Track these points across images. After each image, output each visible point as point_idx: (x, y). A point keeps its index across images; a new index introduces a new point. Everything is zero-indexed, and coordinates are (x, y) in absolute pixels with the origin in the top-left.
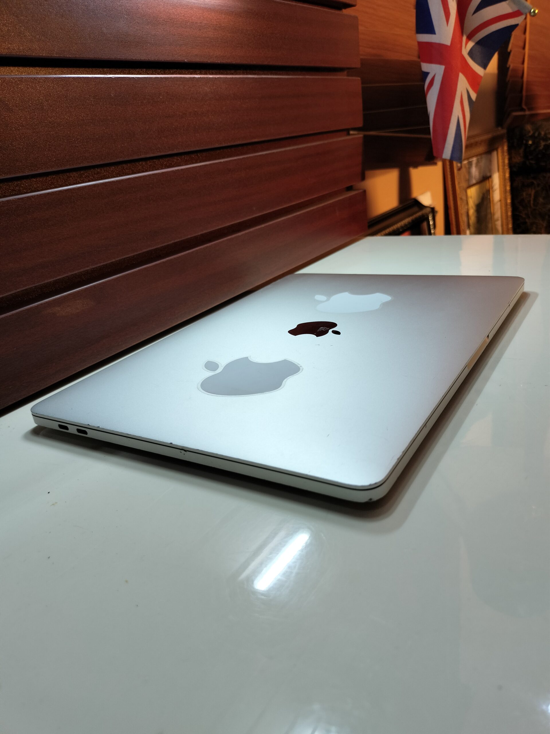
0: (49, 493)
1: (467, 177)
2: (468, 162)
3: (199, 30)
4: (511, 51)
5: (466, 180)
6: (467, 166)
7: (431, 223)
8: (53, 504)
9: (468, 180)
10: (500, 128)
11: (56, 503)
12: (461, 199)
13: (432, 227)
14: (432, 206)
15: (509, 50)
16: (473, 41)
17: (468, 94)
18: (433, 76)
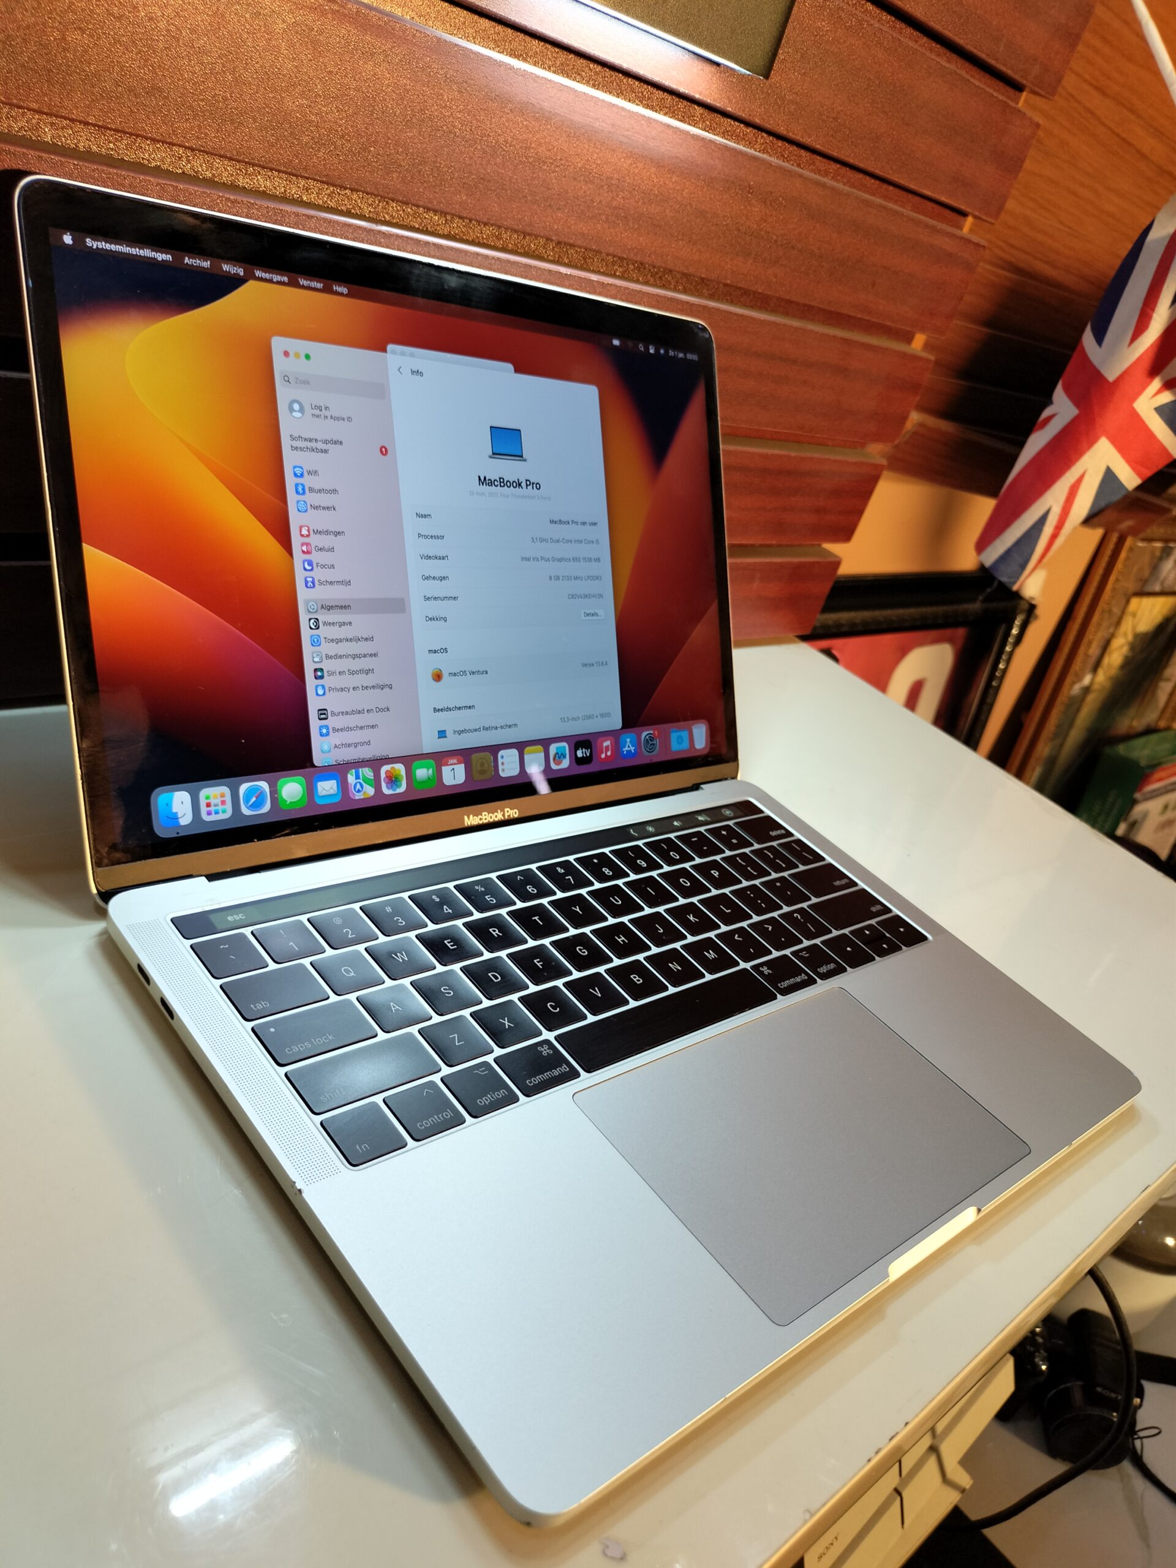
1: (1146, 573)
2: (1163, 547)
5: (1141, 580)
6: (1158, 554)
7: (1015, 631)
9: (1145, 582)
13: (1011, 640)
14: (1033, 602)
17: (1109, 476)
18: (1053, 413)
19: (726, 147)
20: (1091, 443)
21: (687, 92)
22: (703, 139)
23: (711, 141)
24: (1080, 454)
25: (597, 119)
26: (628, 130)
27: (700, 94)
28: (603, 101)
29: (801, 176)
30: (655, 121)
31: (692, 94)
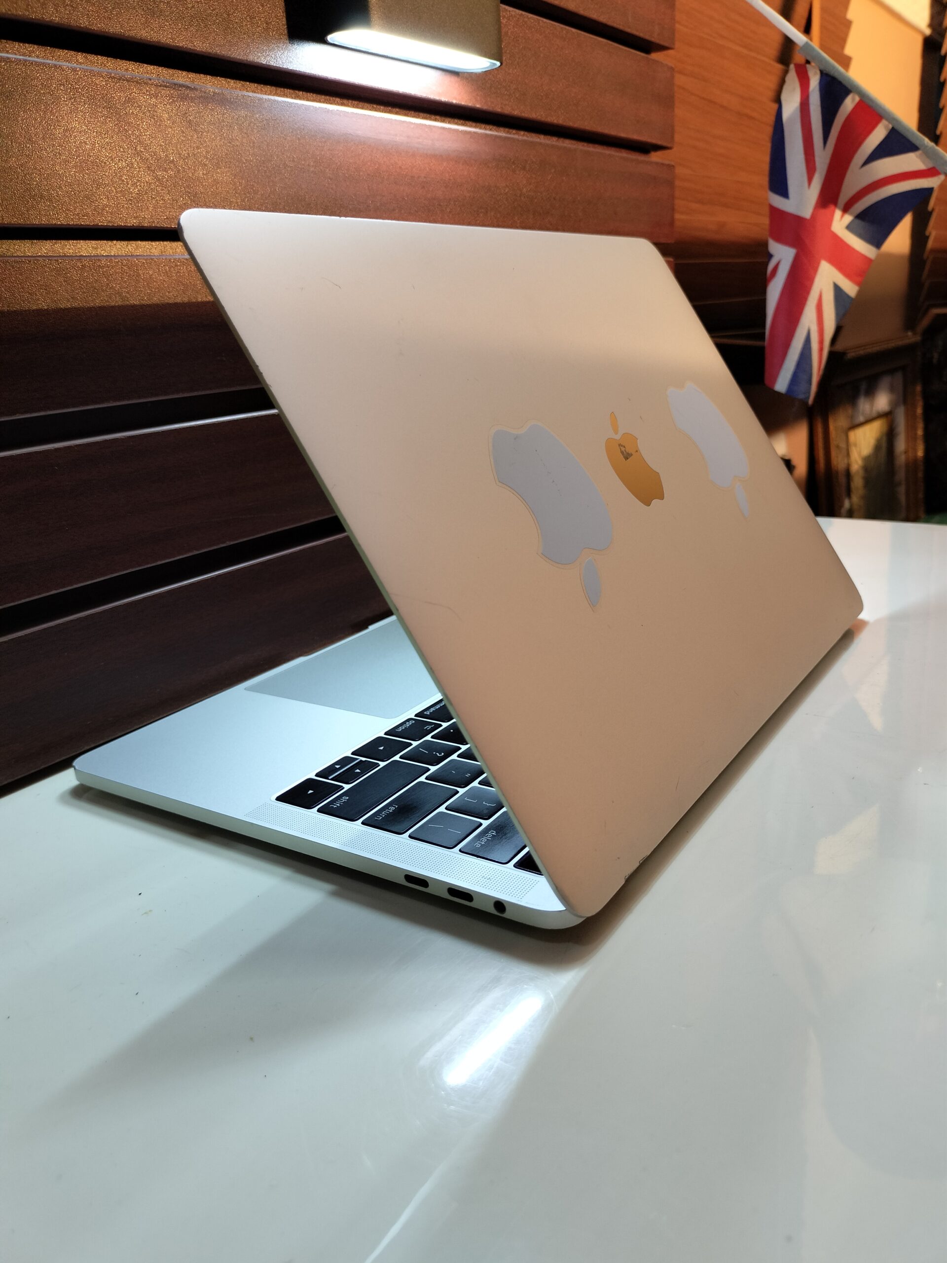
0: (140, 894)
1: (850, 411)
3: (422, 188)
4: (933, 210)
5: (848, 418)
8: (145, 913)
9: (851, 418)
10: (910, 333)
11: (150, 911)
12: (838, 447)
14: (787, 458)
15: (930, 207)
16: (851, 214)
17: (838, 291)
18: (777, 262)
19: (487, 135)
20: (816, 270)
21: (447, 100)
22: (470, 133)
23: (475, 133)
24: (811, 280)
25: (396, 135)
26: (418, 138)
27: (456, 99)
28: (396, 120)
29: (540, 144)
30: (434, 127)
31: (451, 101)
